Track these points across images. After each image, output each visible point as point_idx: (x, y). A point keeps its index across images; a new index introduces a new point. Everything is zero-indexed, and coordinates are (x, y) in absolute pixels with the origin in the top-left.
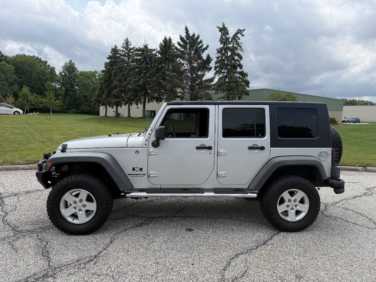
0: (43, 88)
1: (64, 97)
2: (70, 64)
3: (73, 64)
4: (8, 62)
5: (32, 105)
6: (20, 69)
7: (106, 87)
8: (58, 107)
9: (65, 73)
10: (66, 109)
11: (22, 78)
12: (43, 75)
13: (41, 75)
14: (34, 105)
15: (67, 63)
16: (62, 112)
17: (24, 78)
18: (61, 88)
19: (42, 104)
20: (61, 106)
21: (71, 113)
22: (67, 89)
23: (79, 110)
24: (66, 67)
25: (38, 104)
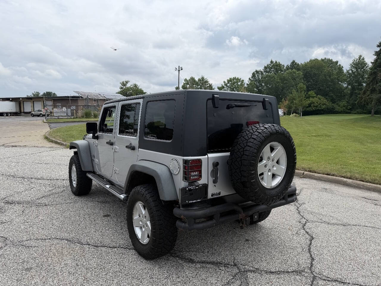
0: (328, 89)
1: (349, 97)
2: (359, 59)
3: (363, 59)
4: (298, 70)
5: (315, 106)
6: (309, 74)
7: (372, 80)
8: (341, 107)
9: (352, 71)
10: (350, 109)
11: (310, 82)
12: (330, 76)
13: (327, 77)
14: (317, 107)
15: (356, 60)
16: (345, 113)
17: (311, 82)
18: (347, 87)
19: (325, 106)
20: (344, 106)
21: (355, 114)
22: (353, 88)
23: (365, 110)
24: (354, 64)
25: (320, 106)
